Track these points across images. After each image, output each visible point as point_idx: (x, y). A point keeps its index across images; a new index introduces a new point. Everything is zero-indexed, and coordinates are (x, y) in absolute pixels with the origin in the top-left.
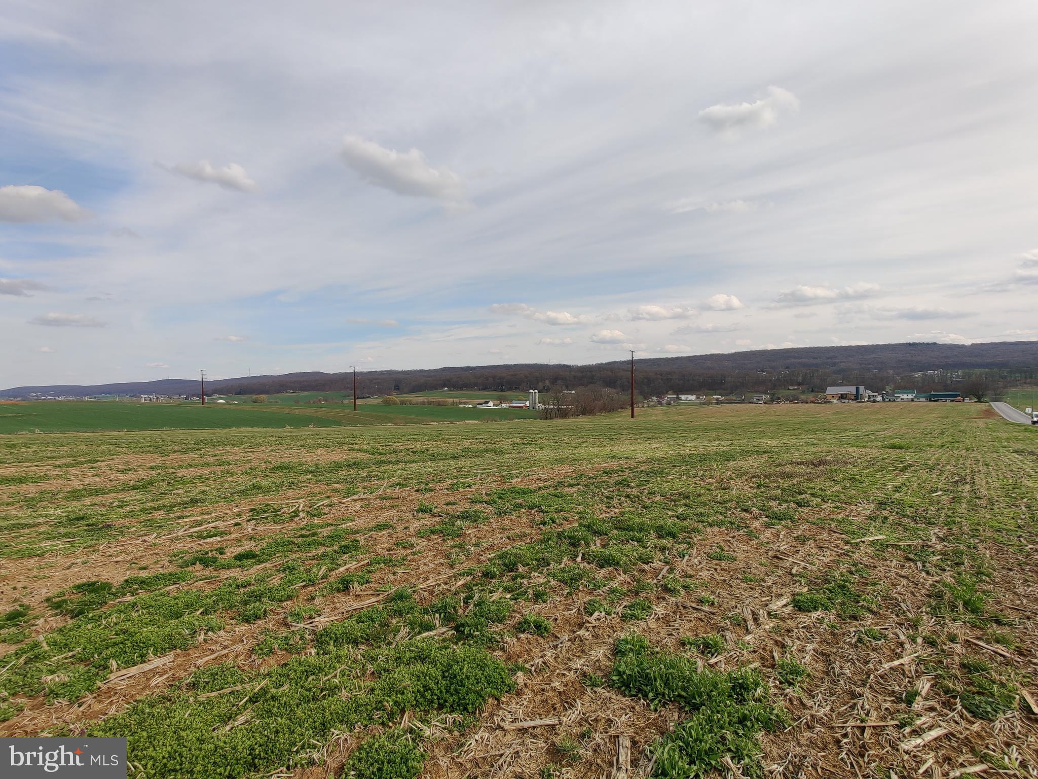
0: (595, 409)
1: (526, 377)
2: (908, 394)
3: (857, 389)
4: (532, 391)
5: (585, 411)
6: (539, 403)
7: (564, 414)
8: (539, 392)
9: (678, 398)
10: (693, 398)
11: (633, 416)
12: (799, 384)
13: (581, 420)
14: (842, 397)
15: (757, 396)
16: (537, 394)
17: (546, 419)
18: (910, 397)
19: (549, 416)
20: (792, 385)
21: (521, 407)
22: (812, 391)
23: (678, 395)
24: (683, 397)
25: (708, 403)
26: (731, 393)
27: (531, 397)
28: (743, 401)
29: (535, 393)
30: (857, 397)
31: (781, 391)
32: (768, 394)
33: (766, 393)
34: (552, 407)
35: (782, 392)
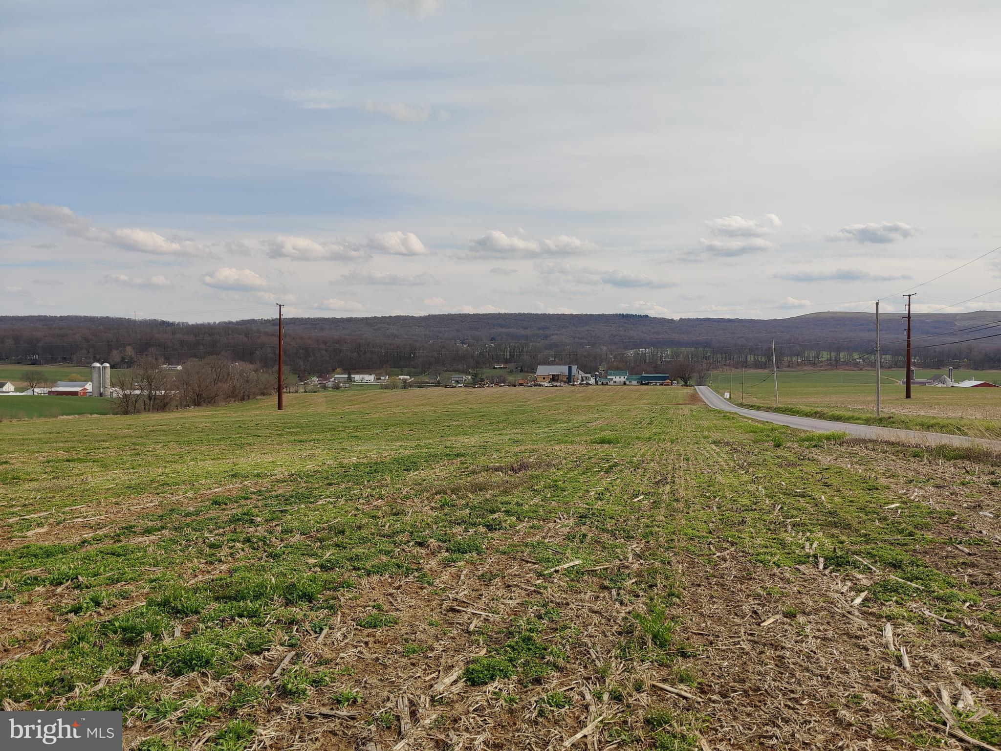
0: (217, 395)
1: (86, 340)
2: (620, 375)
3: (570, 369)
4: (98, 365)
5: (200, 399)
6: (113, 385)
7: (161, 405)
8: (112, 367)
9: (349, 378)
10: (371, 378)
11: (280, 407)
12: (506, 361)
13: (192, 414)
14: (554, 378)
15: (456, 376)
16: (108, 371)
17: (126, 413)
18: (622, 379)
19: (131, 408)
20: (498, 362)
21: (75, 393)
22: (521, 371)
23: (349, 374)
24: (357, 377)
25: (392, 386)
26: (423, 372)
27: (95, 376)
28: (438, 384)
29: (104, 368)
30: (570, 379)
31: (485, 370)
32: (469, 374)
33: (466, 372)
34: (138, 392)
35: (487, 372)
